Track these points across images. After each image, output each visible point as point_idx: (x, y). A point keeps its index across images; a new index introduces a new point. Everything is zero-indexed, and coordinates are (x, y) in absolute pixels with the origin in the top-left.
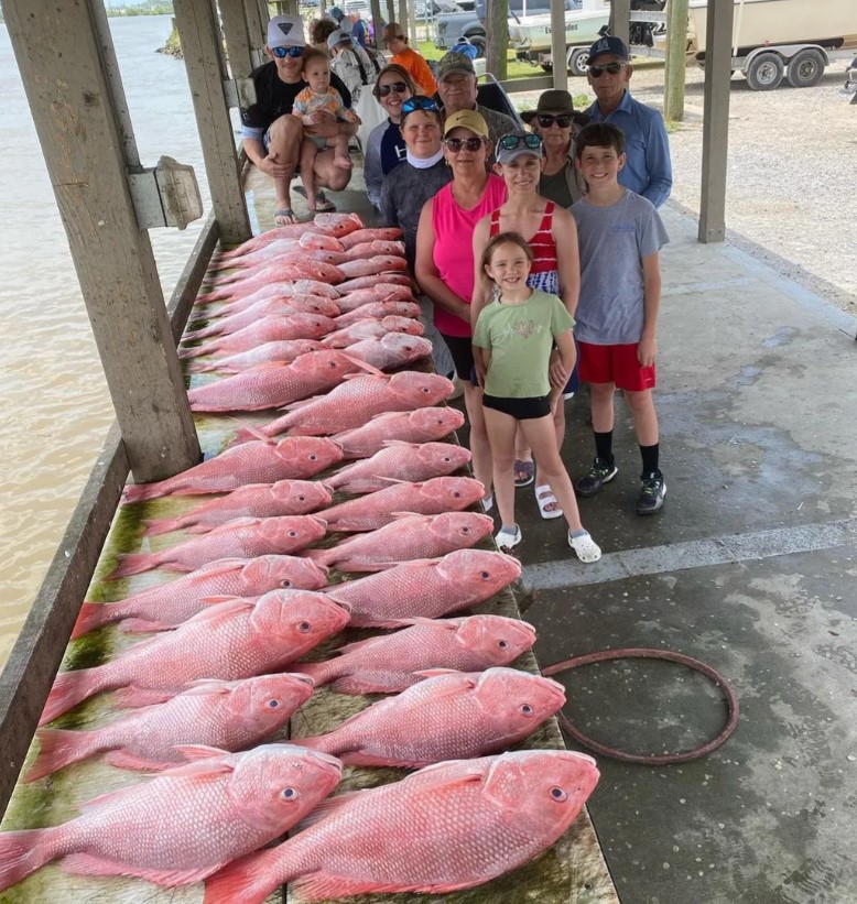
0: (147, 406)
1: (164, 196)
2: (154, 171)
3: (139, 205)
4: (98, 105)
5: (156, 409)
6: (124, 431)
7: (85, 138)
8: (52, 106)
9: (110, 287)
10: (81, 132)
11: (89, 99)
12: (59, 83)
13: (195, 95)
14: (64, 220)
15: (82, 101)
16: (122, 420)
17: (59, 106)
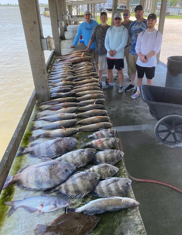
0: (41, 87)
1: (48, 44)
2: (46, 39)
3: (42, 45)
4: (36, 24)
5: (43, 88)
6: (36, 92)
7: (33, 31)
8: (27, 24)
9: (36, 62)
10: (32, 29)
11: (35, 23)
12: (29, 19)
13: (52, 24)
14: (28, 47)
15: (33, 23)
16: (36, 89)
17: (28, 24)
